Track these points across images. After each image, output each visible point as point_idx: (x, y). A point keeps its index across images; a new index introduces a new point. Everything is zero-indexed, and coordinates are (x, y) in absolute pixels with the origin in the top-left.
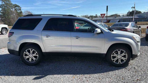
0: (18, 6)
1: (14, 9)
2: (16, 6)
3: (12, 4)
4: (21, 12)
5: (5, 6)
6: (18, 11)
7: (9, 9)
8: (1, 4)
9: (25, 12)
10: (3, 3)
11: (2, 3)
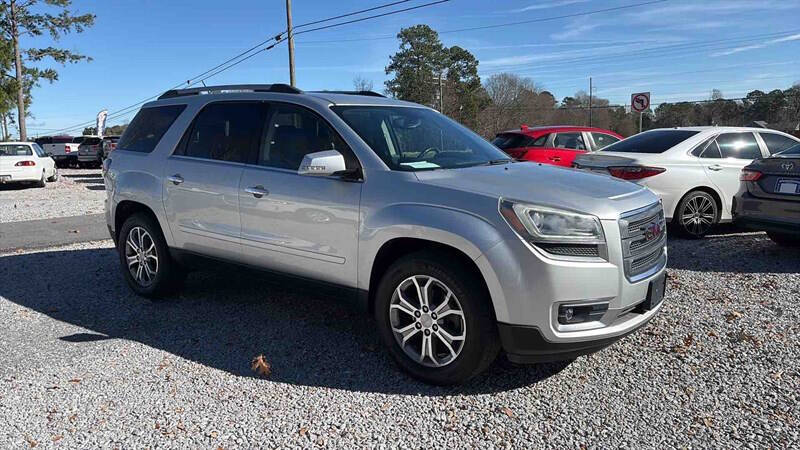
0: (467, 56)
1: (446, 71)
2: (459, 54)
3: (440, 46)
4: (476, 83)
5: (412, 61)
6: (462, 79)
7: (427, 70)
8: (400, 51)
9: (490, 82)
10: (408, 46)
11: (402, 46)
